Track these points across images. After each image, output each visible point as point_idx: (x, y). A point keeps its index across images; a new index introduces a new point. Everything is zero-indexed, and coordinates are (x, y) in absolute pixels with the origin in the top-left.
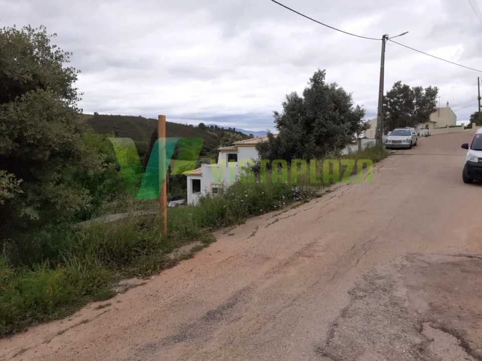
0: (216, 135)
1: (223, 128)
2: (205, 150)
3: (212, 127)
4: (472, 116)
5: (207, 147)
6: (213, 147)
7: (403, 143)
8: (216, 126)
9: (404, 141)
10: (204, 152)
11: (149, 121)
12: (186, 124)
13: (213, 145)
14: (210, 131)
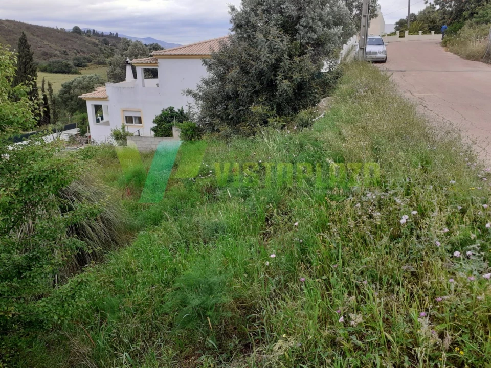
0: (97, 42)
1: (103, 33)
2: (86, 60)
3: (89, 31)
4: (397, 23)
5: (88, 56)
6: (94, 56)
7: (378, 55)
8: (94, 31)
9: (380, 53)
10: (85, 63)
11: (6, 23)
12: (55, 28)
13: (94, 54)
14: (89, 36)
